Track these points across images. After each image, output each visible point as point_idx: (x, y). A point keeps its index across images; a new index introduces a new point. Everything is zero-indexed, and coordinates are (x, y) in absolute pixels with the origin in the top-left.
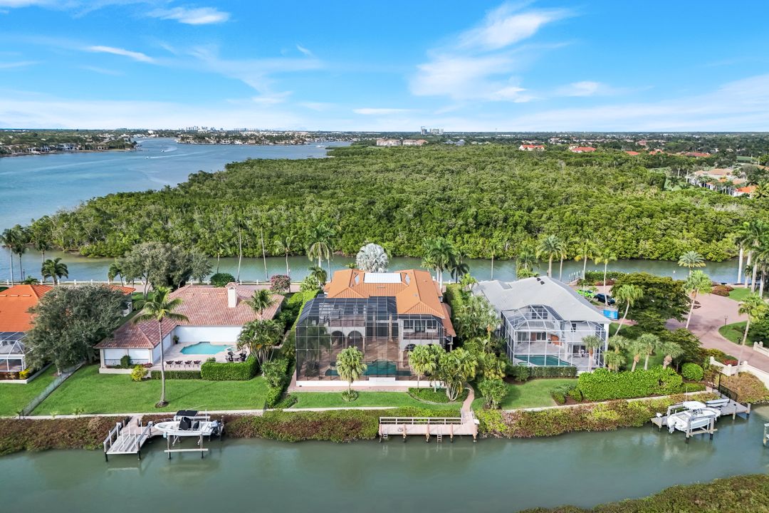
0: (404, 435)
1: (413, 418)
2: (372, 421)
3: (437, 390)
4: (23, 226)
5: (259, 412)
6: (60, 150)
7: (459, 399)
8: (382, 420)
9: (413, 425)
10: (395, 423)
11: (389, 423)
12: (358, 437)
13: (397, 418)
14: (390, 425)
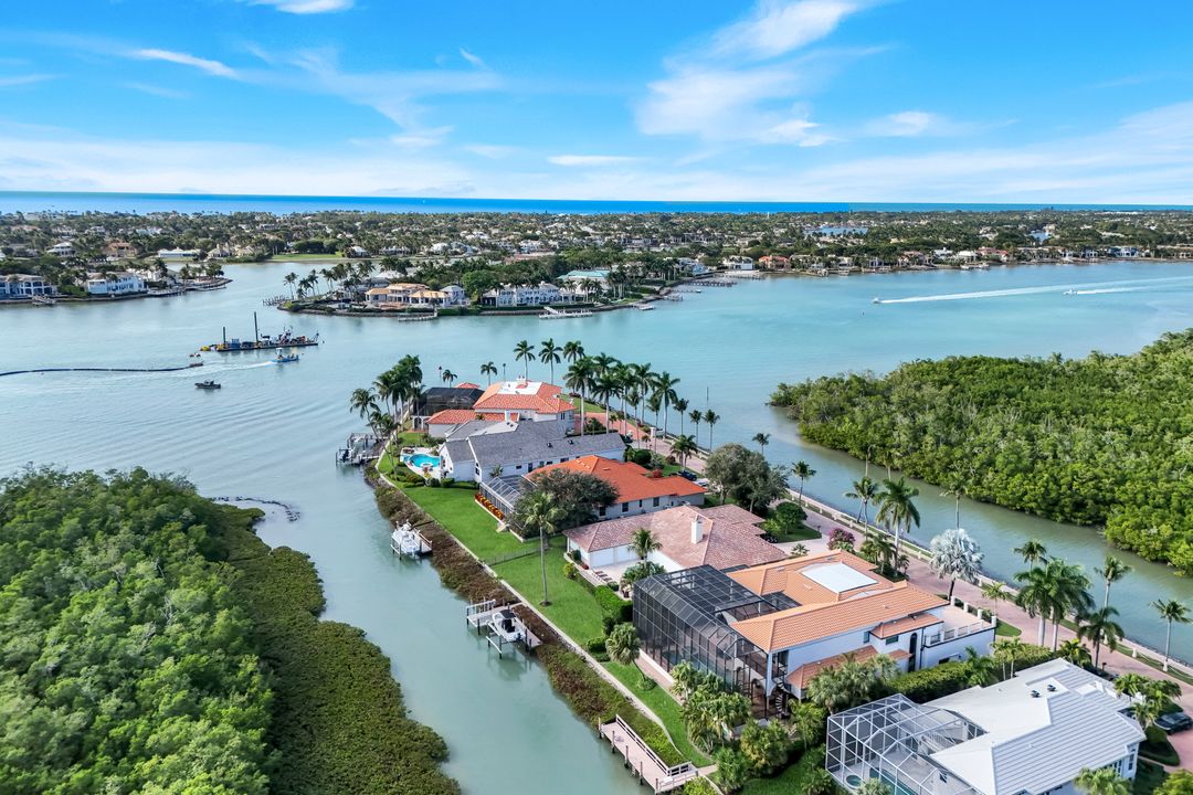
4: (788, 384)
5: (580, 651)
6: (1114, 255)
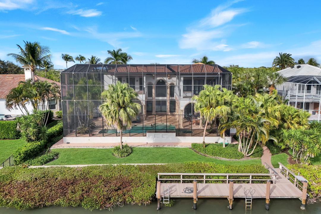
0: (195, 197)
1: (205, 174)
2: (148, 179)
3: (226, 145)
7: (256, 154)
8: (161, 177)
9: (204, 184)
10: (179, 181)
11: (171, 182)
12: (124, 202)
13: (182, 174)
14: (173, 184)
